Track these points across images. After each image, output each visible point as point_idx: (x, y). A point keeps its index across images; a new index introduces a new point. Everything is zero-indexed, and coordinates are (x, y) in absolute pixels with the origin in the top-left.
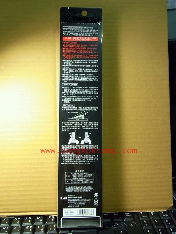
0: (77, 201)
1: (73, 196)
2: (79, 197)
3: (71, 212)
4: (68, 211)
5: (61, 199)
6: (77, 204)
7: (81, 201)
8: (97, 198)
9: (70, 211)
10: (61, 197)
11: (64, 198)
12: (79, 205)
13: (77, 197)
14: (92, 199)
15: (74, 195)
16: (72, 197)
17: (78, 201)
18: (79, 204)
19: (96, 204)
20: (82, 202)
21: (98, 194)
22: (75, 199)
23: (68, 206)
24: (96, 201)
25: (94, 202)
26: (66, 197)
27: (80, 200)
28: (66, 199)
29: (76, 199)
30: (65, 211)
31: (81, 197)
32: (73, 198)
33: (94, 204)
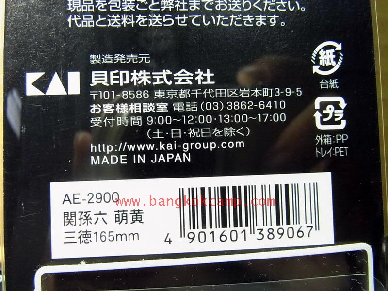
0: (171, 111)
1: (131, 67)
2: (183, 76)
3: (120, 217)
4: (94, 208)
5: (32, 91)
6: (167, 140)
7: (209, 106)
8: (333, 84)
9: (110, 209)
10: (32, 77)
11: (55, 88)
12: (186, 147)
13: (166, 73)
14: (299, 91)
15: (145, 58)
16: (122, 77)
17: (178, 107)
18: (186, 139)
19: (333, 133)
20: (214, 114)
21: (339, 47)
22: (151, 88)
23: (94, 161)
24: (330, 109)
25: (317, 116)
26: (74, 78)
27: (200, 99)
28: (75, 88)
29: (159, 94)
30: (69, 208)
31: (205, 76)
32: (130, 86)
33: (319, 138)
